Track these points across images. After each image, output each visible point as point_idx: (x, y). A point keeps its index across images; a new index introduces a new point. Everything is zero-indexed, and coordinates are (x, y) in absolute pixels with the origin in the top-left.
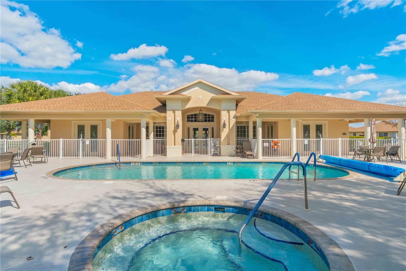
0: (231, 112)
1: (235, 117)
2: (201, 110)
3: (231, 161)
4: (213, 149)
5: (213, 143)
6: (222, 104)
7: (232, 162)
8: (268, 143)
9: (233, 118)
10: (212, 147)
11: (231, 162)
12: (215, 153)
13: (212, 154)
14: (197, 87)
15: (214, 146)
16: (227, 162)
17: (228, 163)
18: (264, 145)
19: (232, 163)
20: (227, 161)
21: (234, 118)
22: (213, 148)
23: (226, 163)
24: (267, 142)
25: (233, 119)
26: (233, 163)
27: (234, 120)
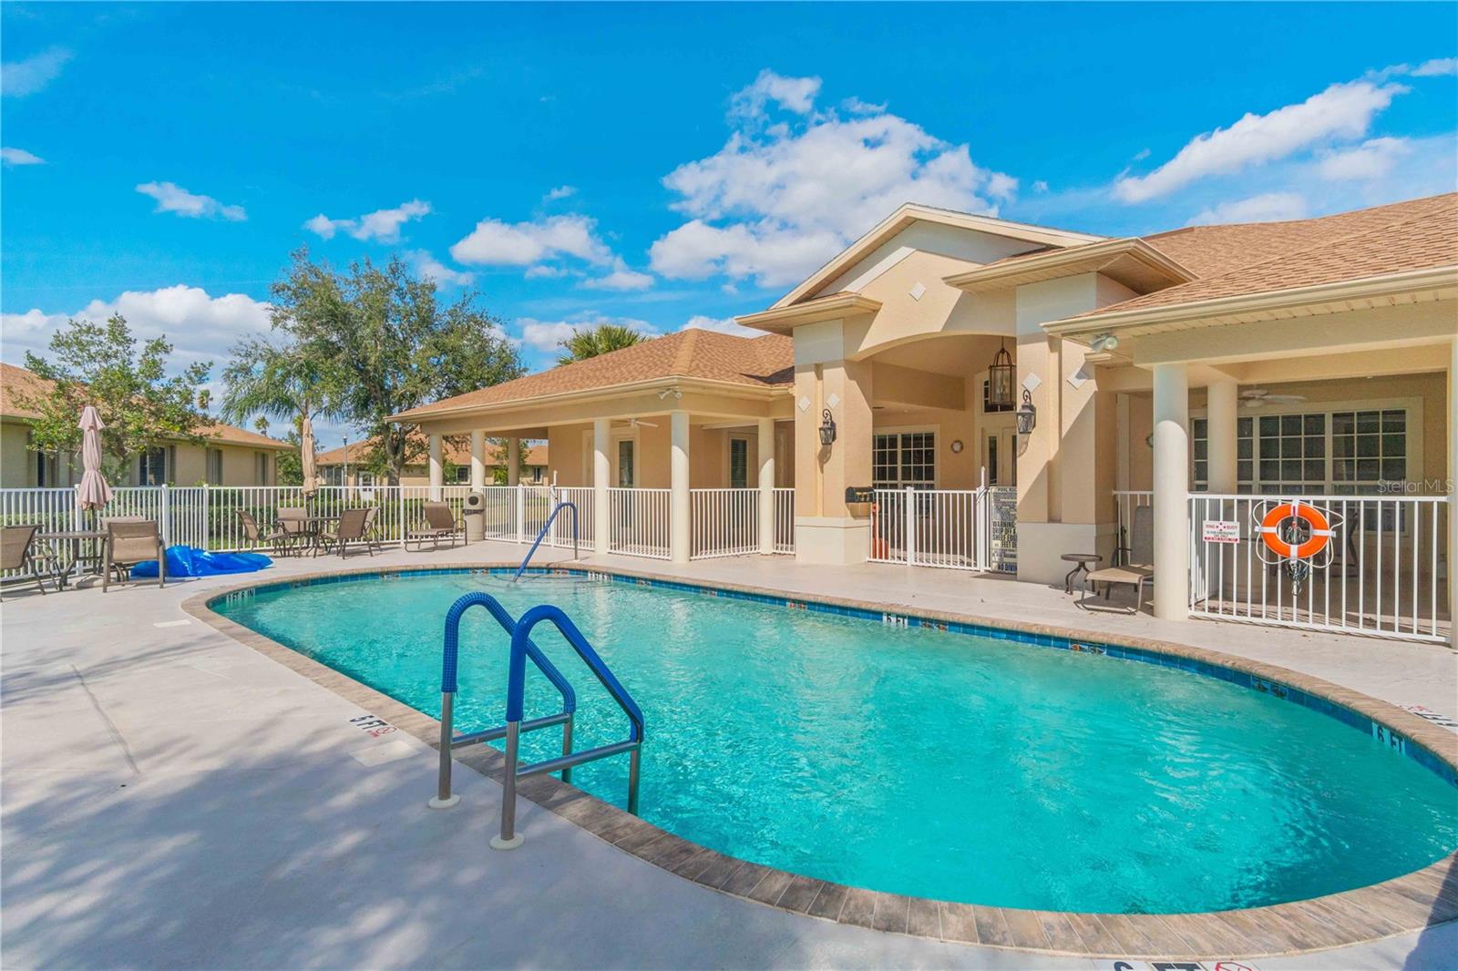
0: (1067, 345)
1: (1092, 371)
2: (1003, 351)
3: (899, 611)
4: (999, 542)
5: (999, 509)
6: (1017, 310)
7: (904, 617)
8: (1236, 523)
9: (1079, 377)
10: (995, 531)
11: (898, 616)
12: (1006, 560)
13: (994, 565)
14: (903, 248)
15: (1003, 524)
16: (880, 614)
17: (885, 618)
18: (1207, 533)
19: (906, 621)
20: (884, 609)
21: (1083, 374)
22: (997, 538)
23: (877, 615)
24: (1228, 517)
25: (1078, 383)
26: (909, 624)
27: (1090, 386)
